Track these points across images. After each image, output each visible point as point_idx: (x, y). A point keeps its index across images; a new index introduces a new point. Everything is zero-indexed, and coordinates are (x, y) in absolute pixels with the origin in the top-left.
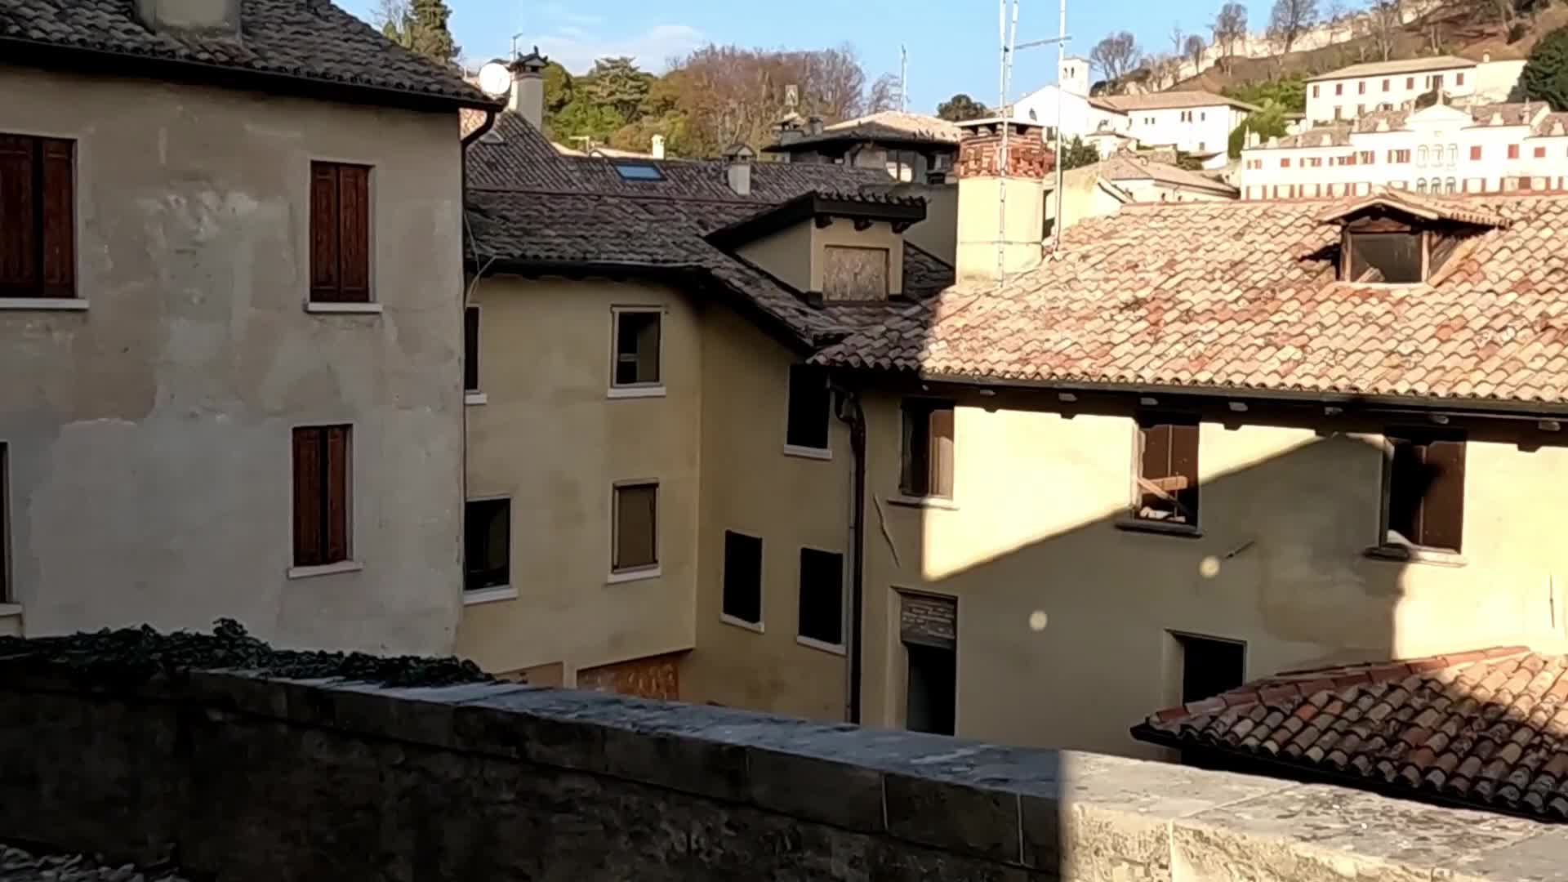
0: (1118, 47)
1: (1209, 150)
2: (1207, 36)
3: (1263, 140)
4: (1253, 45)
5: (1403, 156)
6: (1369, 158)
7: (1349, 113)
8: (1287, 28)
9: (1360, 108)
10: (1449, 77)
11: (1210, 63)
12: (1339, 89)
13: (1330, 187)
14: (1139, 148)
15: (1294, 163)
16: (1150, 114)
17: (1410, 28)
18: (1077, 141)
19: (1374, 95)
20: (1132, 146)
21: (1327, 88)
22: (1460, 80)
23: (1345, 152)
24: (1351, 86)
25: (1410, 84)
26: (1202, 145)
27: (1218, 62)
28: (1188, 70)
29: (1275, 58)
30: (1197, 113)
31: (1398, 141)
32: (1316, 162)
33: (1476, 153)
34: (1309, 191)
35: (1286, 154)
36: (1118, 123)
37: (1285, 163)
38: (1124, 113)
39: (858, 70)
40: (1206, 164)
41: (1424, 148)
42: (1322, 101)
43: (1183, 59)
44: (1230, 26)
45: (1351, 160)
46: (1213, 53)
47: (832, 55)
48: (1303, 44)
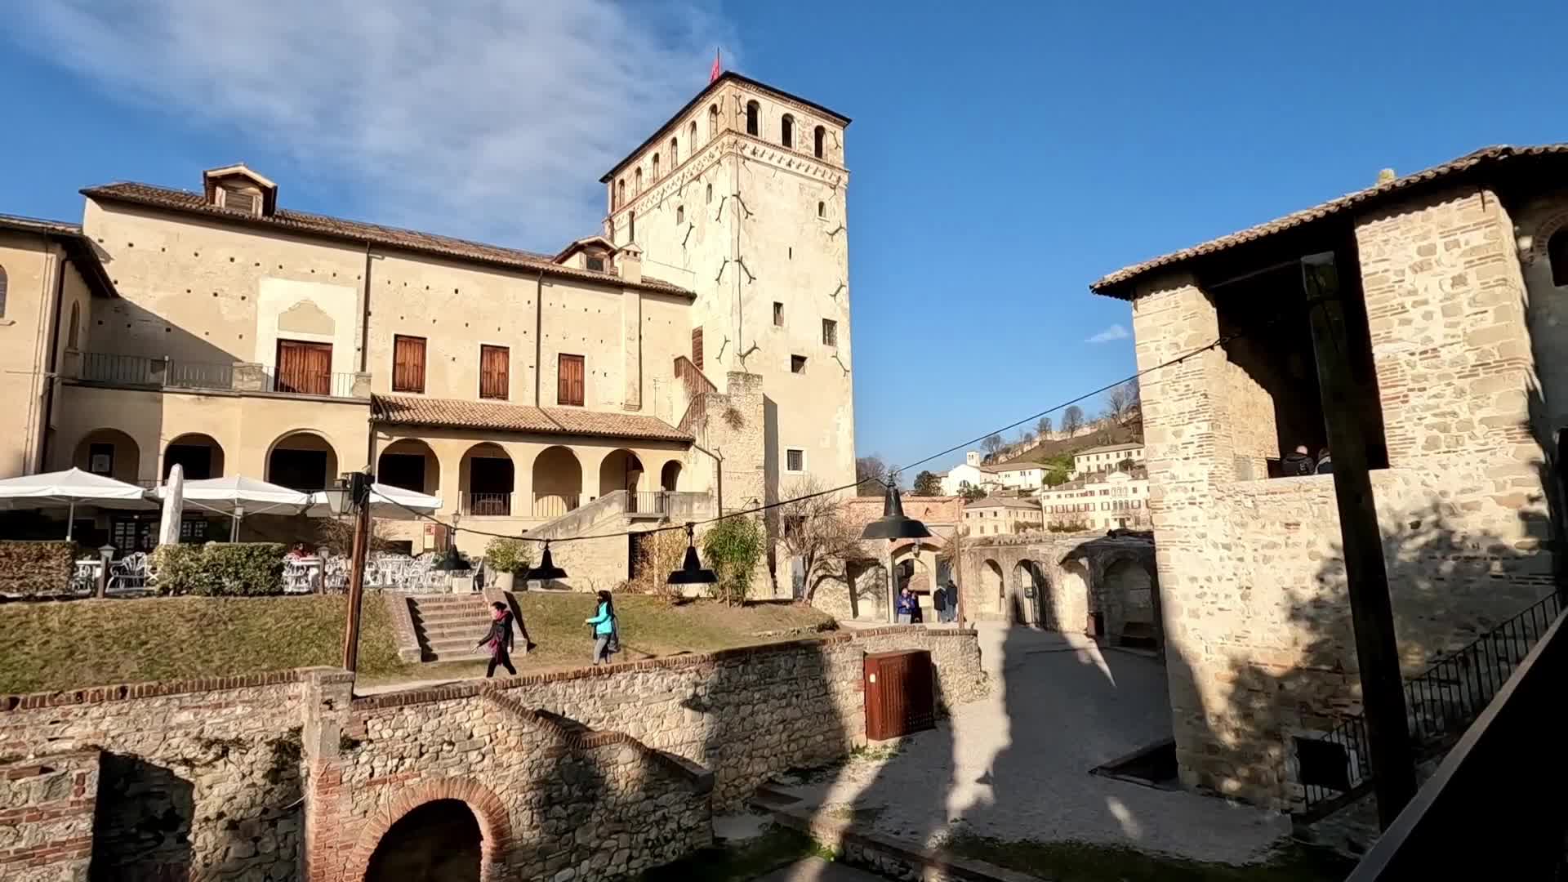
0: (993, 439)
1: (1034, 487)
2: (1034, 433)
3: (1050, 487)
4: (1055, 436)
5: (1106, 492)
6: (1092, 493)
7: (1094, 469)
8: (1070, 427)
9: (1098, 466)
10: (1134, 452)
11: (1037, 444)
12: (1088, 459)
13: (1078, 506)
14: (1004, 489)
15: (1063, 496)
16: (1007, 473)
17: (1124, 425)
18: (976, 487)
19: (1103, 461)
20: (1000, 488)
21: (1083, 458)
22: (1139, 453)
23: (1083, 491)
24: (1093, 457)
25: (1118, 456)
26: (1031, 485)
27: (1040, 443)
28: (1027, 448)
29: (1065, 440)
30: (1027, 472)
31: (1103, 486)
32: (1072, 496)
33: (1135, 490)
34: (1070, 508)
35: (1059, 493)
36: (994, 478)
37: (1059, 496)
38: (996, 473)
39: (881, 464)
40: (1034, 494)
41: (1114, 489)
42: (1082, 464)
43: (1025, 442)
44: (1044, 428)
45: (1085, 495)
46: (1038, 440)
47: (870, 459)
48: (1079, 433)
